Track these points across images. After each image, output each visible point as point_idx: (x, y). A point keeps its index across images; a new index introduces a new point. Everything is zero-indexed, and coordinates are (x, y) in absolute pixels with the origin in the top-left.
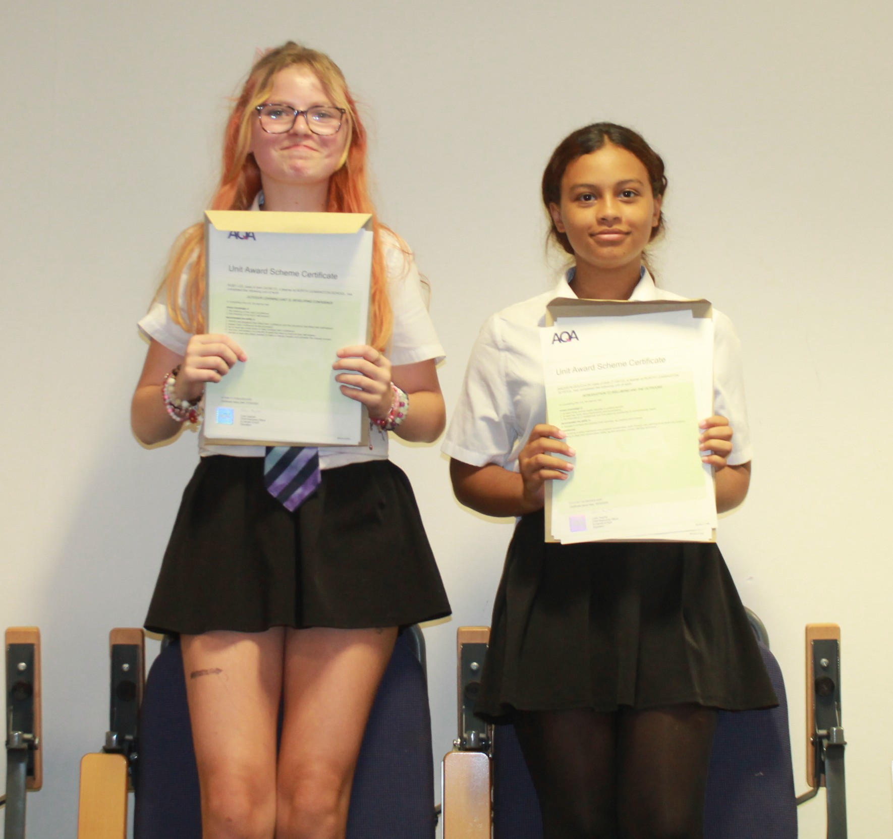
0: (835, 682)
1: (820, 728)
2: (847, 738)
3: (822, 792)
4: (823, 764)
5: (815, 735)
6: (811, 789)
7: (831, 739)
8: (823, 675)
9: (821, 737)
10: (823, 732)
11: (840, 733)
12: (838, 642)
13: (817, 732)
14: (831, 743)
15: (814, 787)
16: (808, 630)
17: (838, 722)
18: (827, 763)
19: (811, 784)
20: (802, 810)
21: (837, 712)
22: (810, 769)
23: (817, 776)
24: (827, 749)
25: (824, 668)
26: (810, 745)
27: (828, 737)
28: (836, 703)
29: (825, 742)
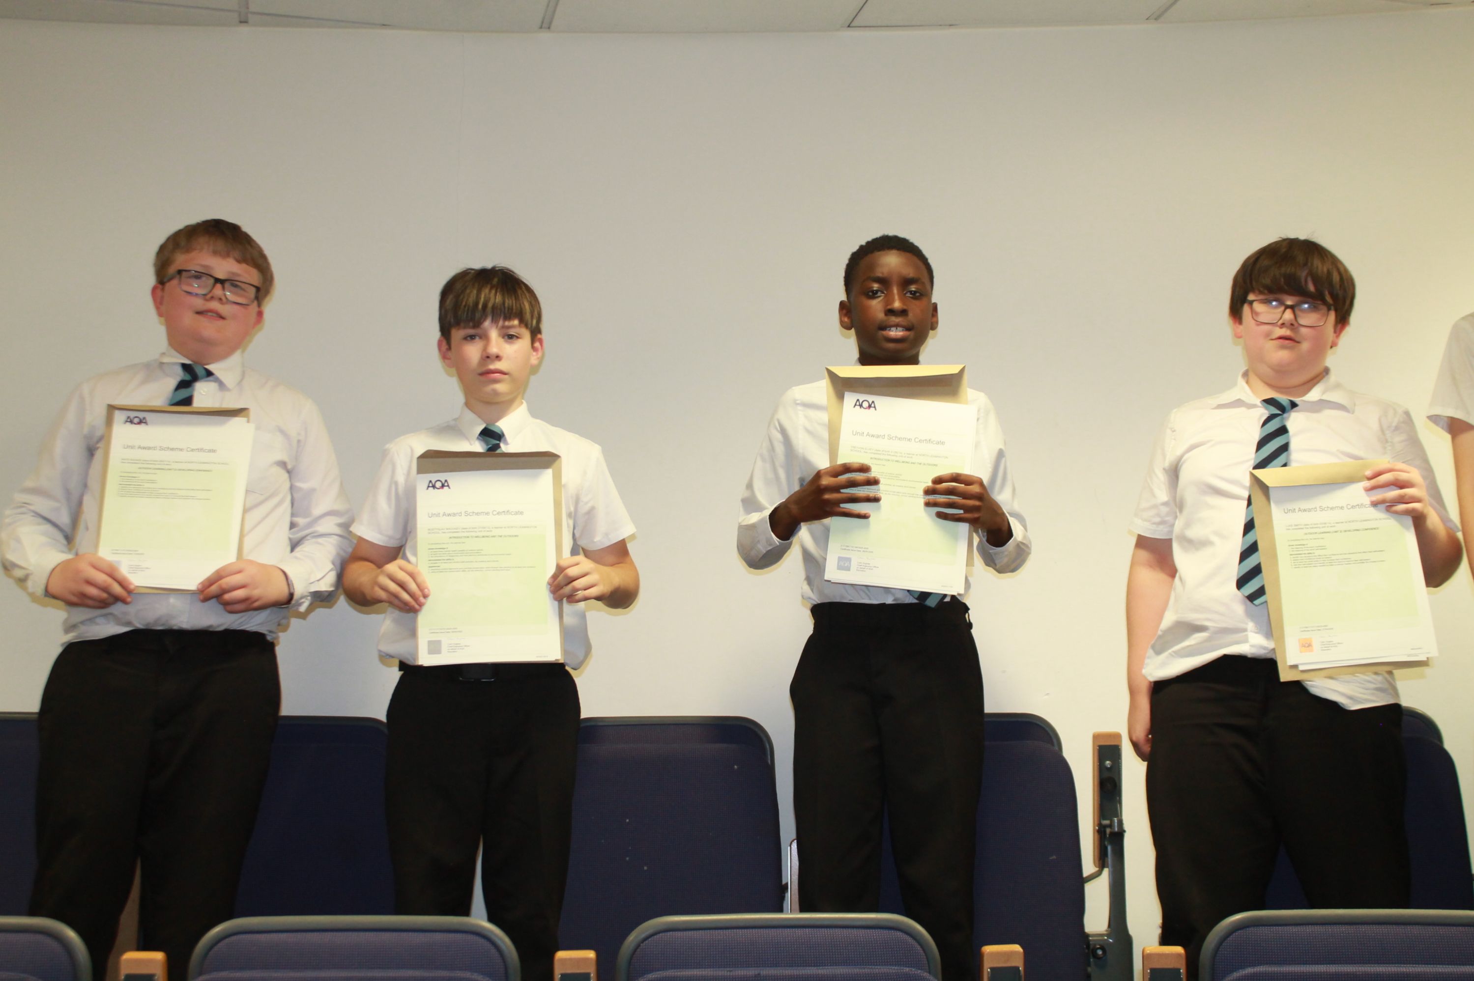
0: (1116, 779)
1: (1105, 819)
2: (1126, 826)
3: (1106, 872)
4: (1106, 848)
5: (1100, 825)
6: (1097, 869)
7: (1113, 828)
8: (1106, 775)
9: (1105, 826)
10: (1106, 822)
11: (1121, 823)
12: (1120, 747)
13: (1102, 822)
14: (1112, 830)
15: (1099, 867)
16: (1096, 737)
17: (1119, 814)
18: (1109, 848)
19: (1097, 865)
20: (1089, 888)
21: (1119, 805)
22: (1096, 854)
23: (1102, 860)
24: (1110, 835)
25: (1108, 769)
26: (1096, 834)
27: (1111, 826)
28: (1118, 798)
29: (1108, 830)
